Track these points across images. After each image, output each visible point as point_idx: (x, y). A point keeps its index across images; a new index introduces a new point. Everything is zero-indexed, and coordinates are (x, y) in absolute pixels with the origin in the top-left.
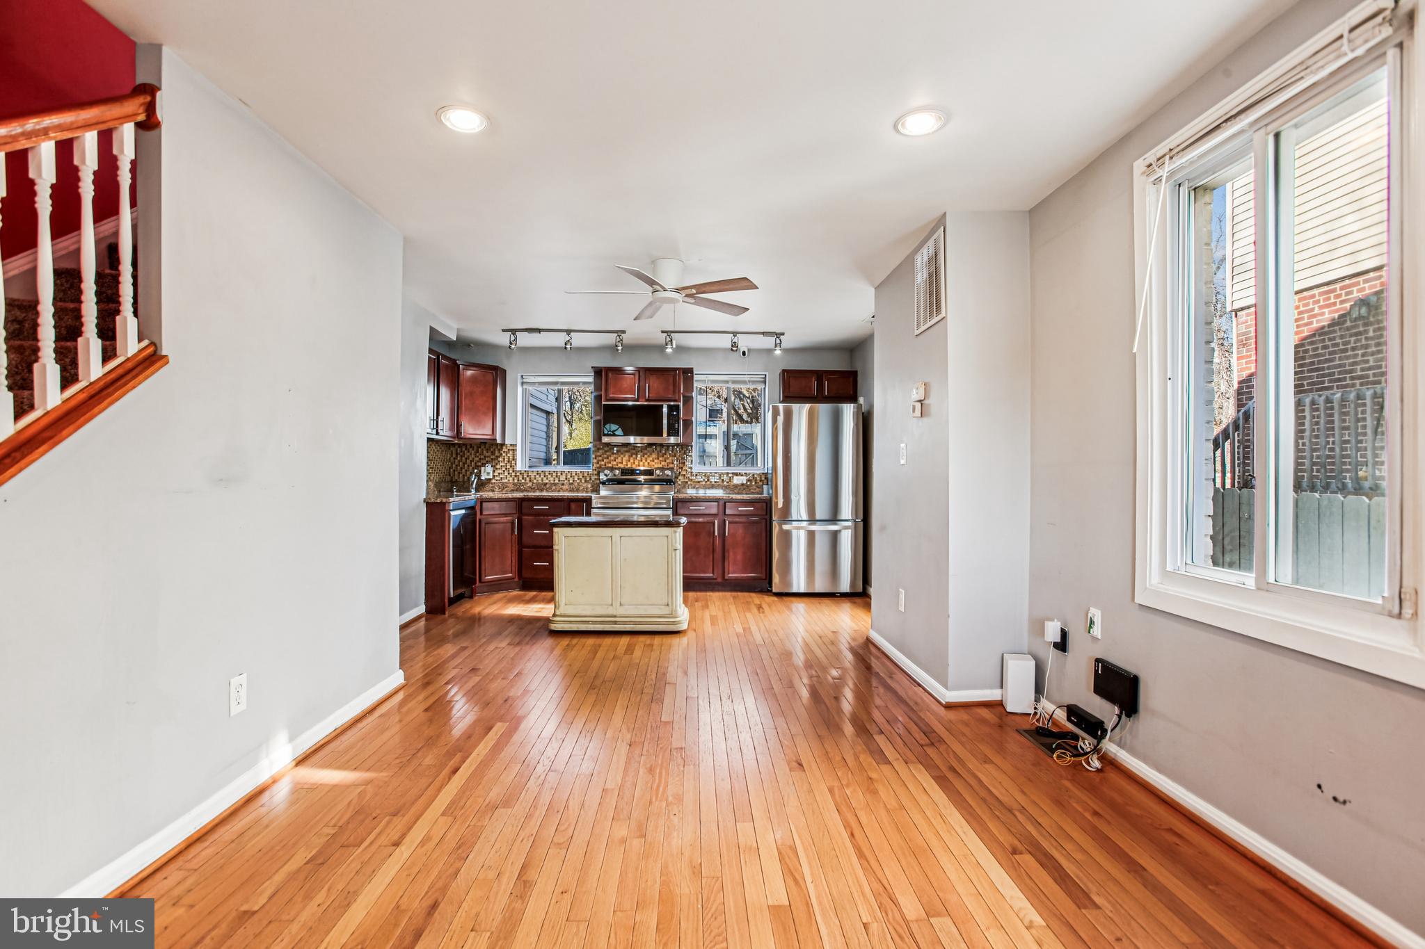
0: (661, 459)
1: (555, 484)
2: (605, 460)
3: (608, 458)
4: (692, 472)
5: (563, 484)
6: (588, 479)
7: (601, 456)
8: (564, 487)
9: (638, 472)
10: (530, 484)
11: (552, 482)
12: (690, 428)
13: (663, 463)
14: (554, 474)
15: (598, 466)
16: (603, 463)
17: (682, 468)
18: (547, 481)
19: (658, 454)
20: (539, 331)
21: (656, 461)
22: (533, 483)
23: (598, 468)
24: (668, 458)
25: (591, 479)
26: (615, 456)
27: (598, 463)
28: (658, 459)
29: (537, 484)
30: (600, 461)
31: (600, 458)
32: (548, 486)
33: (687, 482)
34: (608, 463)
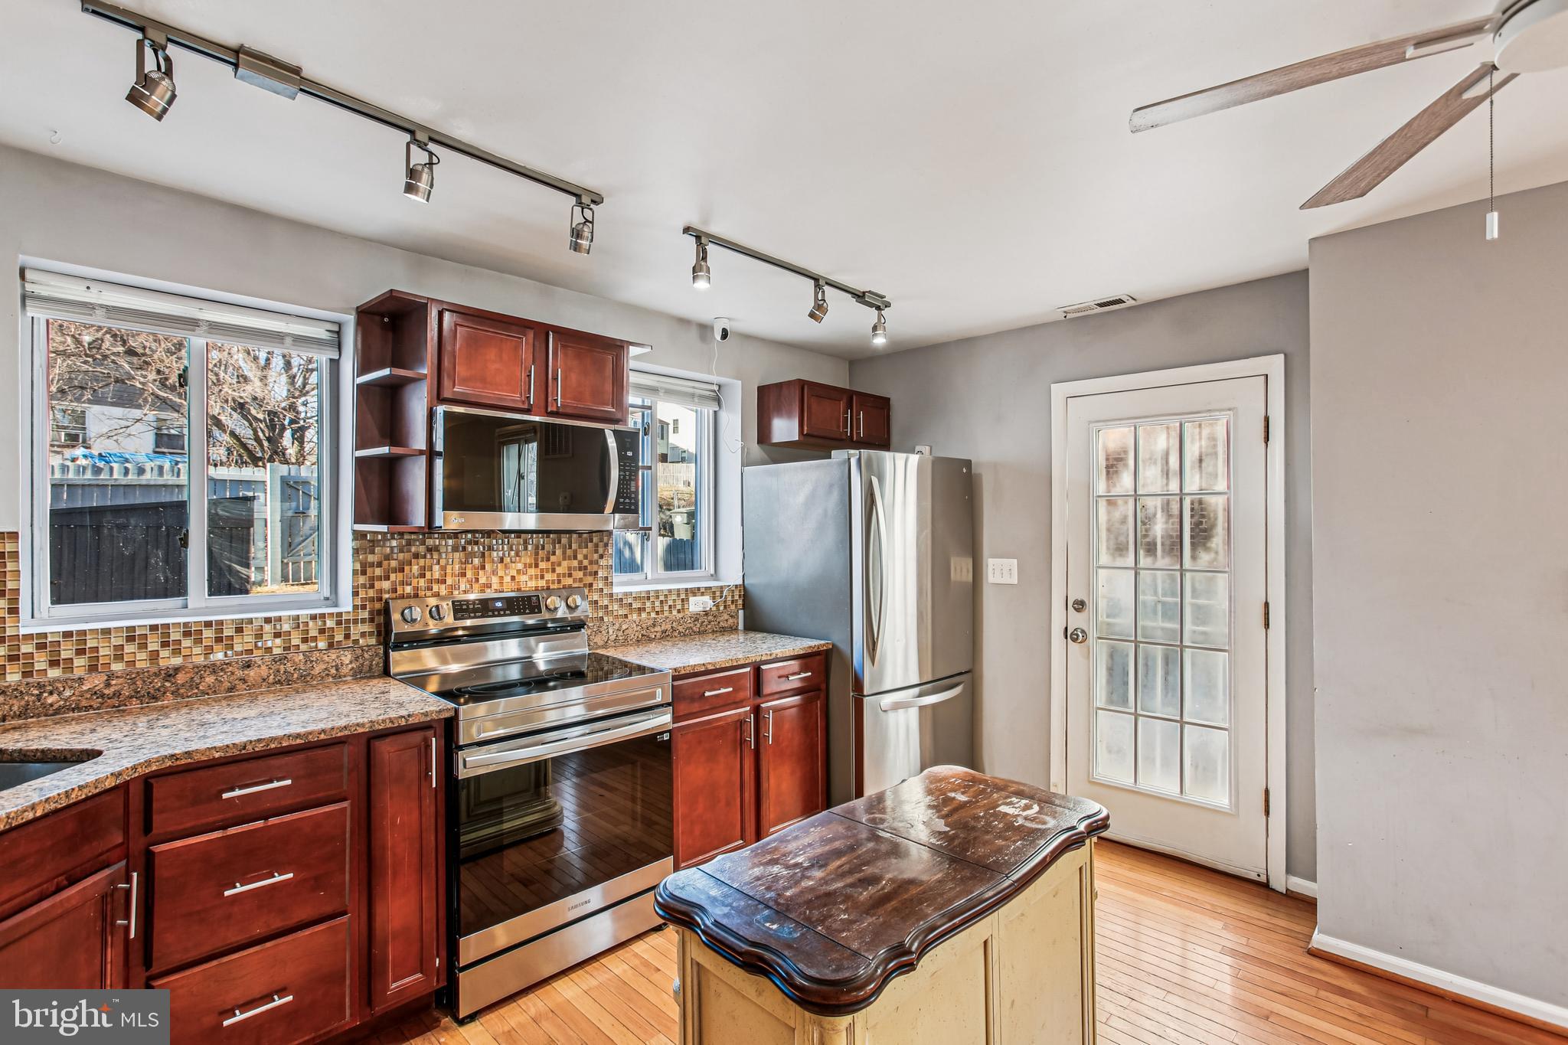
0: (543, 565)
1: (214, 669)
2: (393, 576)
3: (402, 570)
4: (611, 595)
5: (248, 665)
6: (339, 637)
7: (380, 565)
8: (252, 673)
9: (499, 604)
10: (97, 681)
11: (200, 660)
13: (548, 576)
14: (208, 634)
15: (371, 593)
16: (386, 585)
17: (591, 585)
18: (177, 661)
19: (537, 554)
21: (532, 571)
22: (111, 676)
23: (372, 600)
24: (559, 565)
25: (347, 636)
26: (422, 562)
27: (372, 586)
28: (537, 566)
29: (132, 677)
30: (380, 578)
31: (378, 572)
32: (181, 678)
33: (602, 619)
34: (402, 583)
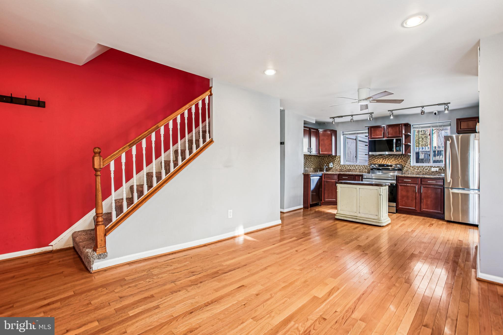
0: (396, 160)
1: (354, 170)
2: (373, 161)
3: (374, 160)
4: (410, 166)
5: (357, 170)
6: (366, 168)
7: (371, 159)
8: (357, 171)
9: (385, 165)
10: (345, 169)
11: (353, 169)
12: (410, 147)
13: (397, 162)
14: (354, 166)
15: (370, 163)
16: (372, 162)
17: (406, 164)
18: (351, 168)
19: (395, 158)
20: (342, 117)
21: (394, 161)
22: (346, 169)
23: (370, 164)
24: (399, 160)
25: (367, 168)
26: (377, 159)
27: (370, 162)
28: (395, 160)
29: (348, 169)
30: (371, 161)
31: (371, 160)
32: (351, 170)
33: (408, 170)
34: (374, 162)
